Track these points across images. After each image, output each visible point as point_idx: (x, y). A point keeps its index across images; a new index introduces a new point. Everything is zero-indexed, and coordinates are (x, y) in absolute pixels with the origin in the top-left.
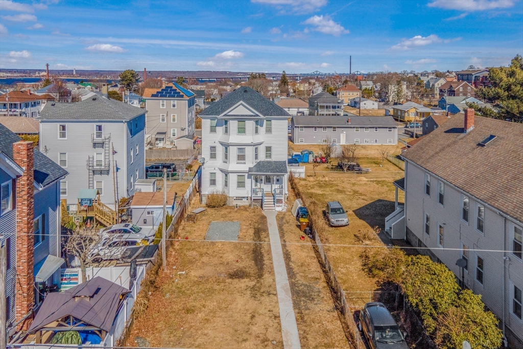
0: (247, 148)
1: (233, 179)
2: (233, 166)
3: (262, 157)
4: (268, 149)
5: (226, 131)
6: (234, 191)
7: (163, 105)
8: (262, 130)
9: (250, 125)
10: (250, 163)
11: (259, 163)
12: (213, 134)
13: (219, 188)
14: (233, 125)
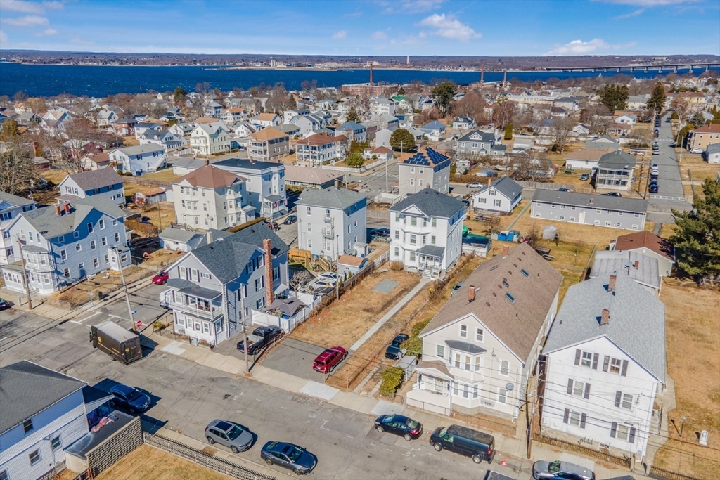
0: (417, 235)
1: (408, 254)
2: (408, 246)
3: (429, 242)
4: (434, 238)
5: (405, 222)
6: (408, 263)
7: (413, 170)
8: (429, 224)
9: (420, 220)
10: (419, 245)
11: (426, 246)
12: (397, 223)
13: (400, 258)
14: (409, 219)
